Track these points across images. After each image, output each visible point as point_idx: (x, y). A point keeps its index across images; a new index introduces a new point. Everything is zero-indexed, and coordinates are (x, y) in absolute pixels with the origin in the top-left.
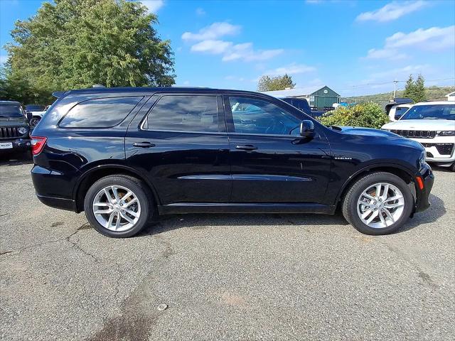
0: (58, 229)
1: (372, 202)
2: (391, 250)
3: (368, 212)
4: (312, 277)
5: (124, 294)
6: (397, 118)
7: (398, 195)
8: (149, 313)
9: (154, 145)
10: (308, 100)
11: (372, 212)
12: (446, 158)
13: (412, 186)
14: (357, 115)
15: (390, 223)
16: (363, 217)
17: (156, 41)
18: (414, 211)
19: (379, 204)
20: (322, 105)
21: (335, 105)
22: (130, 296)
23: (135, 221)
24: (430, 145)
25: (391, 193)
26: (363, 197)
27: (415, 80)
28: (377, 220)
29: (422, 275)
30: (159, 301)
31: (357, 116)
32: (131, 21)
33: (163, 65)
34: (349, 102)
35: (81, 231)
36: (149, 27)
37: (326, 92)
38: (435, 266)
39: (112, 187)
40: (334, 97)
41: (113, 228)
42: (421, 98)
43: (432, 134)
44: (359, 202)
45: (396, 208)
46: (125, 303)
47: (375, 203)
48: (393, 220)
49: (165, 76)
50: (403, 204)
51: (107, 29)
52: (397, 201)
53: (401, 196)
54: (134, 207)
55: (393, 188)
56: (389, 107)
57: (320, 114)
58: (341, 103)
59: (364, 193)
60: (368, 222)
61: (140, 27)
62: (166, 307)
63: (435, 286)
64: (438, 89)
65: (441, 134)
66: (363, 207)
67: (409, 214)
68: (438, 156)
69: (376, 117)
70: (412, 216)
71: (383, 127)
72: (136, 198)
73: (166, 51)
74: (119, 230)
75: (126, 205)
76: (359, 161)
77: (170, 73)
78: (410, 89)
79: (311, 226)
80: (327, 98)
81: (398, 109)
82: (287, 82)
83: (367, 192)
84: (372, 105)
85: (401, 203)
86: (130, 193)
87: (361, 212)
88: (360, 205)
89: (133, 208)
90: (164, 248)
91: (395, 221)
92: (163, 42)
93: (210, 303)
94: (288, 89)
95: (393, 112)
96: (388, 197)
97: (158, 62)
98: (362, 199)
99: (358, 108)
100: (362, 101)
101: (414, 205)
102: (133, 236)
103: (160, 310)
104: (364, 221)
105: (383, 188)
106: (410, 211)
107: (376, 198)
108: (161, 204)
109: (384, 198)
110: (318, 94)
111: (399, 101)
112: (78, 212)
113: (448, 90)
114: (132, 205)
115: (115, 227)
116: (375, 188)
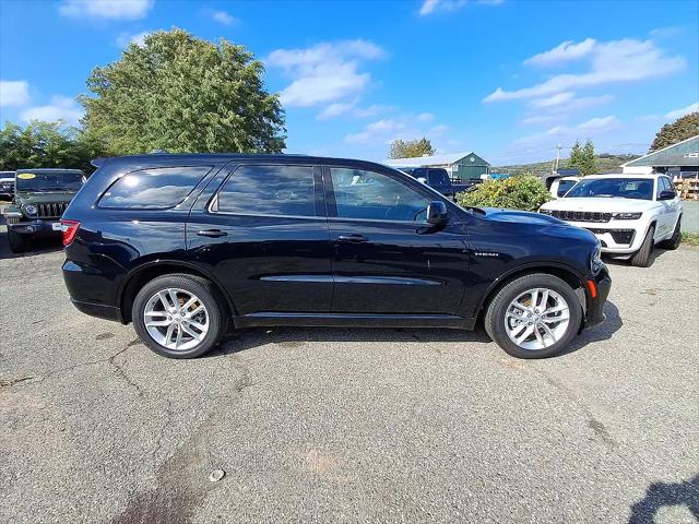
0: (103, 345)
1: (525, 314)
2: (550, 382)
3: (520, 328)
4: (438, 426)
5: (168, 451)
6: (560, 194)
7: (562, 305)
8: (195, 485)
9: (226, 234)
10: (448, 170)
11: (525, 328)
12: (623, 248)
13: (580, 293)
14: (509, 190)
15: (549, 342)
16: (512, 334)
17: (263, 95)
18: (583, 325)
19: (534, 317)
20: (467, 176)
21: (484, 177)
22: (175, 455)
23: (202, 336)
24: (602, 231)
25: (551, 303)
26: (513, 307)
27: (582, 145)
28: (532, 337)
29: (593, 424)
30: (214, 465)
31: (509, 192)
32: (234, 69)
33: (272, 124)
34: (501, 173)
35: (132, 347)
36: (255, 78)
37: (472, 160)
38: (611, 410)
39: (169, 290)
40: (482, 166)
41: (173, 346)
42: (590, 170)
43: (607, 217)
44: (508, 315)
45: (558, 323)
46: (165, 466)
47: (530, 315)
48: (554, 339)
49: (273, 139)
50: (568, 316)
51: (210, 81)
52: (560, 313)
53: (566, 306)
54: (200, 317)
55: (554, 295)
56: (550, 181)
57: (462, 189)
58: (491, 173)
59: (514, 302)
60: (519, 341)
61: (245, 78)
62: (222, 475)
63: (613, 443)
64: (611, 157)
65: (618, 217)
66: (512, 321)
67: (576, 331)
68: (613, 246)
69: (534, 193)
70: (579, 333)
71: (542, 207)
72: (202, 306)
73: (275, 107)
74: (180, 348)
75: (189, 315)
76: (511, 258)
77: (280, 134)
78: (576, 157)
79: (443, 344)
80: (474, 168)
81: (563, 183)
82: (425, 148)
83: (519, 301)
84: (529, 178)
85: (566, 315)
86: (194, 299)
87: (511, 328)
88: (509, 318)
89: (200, 319)
90: (238, 375)
91: (557, 339)
92: (271, 96)
93: (287, 468)
94: (425, 156)
95: (555, 186)
96: (547, 307)
97: (265, 120)
98: (511, 310)
99: (511, 181)
100: (517, 172)
101: (583, 318)
102: (200, 357)
103: (212, 480)
104: (514, 340)
105: (540, 295)
106: (578, 327)
107: (531, 309)
108: (237, 314)
109: (542, 308)
110: (462, 163)
111: (564, 172)
112: (126, 324)
113: (623, 159)
114: (198, 315)
115: (175, 344)
116: (530, 295)
